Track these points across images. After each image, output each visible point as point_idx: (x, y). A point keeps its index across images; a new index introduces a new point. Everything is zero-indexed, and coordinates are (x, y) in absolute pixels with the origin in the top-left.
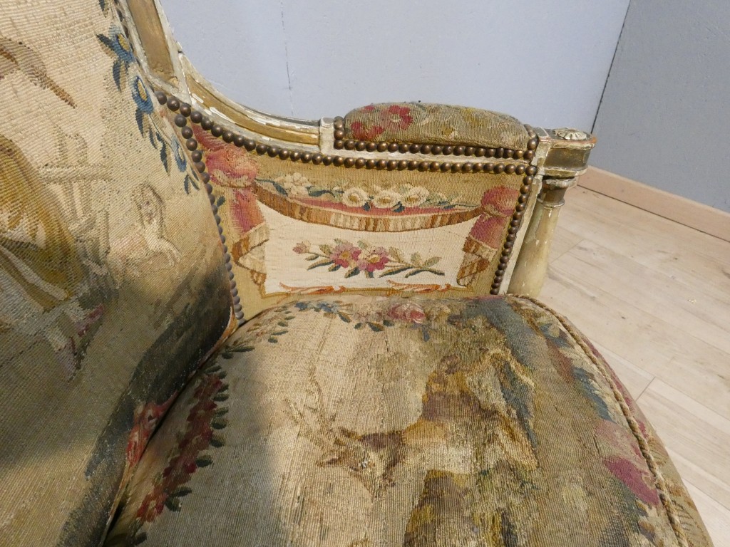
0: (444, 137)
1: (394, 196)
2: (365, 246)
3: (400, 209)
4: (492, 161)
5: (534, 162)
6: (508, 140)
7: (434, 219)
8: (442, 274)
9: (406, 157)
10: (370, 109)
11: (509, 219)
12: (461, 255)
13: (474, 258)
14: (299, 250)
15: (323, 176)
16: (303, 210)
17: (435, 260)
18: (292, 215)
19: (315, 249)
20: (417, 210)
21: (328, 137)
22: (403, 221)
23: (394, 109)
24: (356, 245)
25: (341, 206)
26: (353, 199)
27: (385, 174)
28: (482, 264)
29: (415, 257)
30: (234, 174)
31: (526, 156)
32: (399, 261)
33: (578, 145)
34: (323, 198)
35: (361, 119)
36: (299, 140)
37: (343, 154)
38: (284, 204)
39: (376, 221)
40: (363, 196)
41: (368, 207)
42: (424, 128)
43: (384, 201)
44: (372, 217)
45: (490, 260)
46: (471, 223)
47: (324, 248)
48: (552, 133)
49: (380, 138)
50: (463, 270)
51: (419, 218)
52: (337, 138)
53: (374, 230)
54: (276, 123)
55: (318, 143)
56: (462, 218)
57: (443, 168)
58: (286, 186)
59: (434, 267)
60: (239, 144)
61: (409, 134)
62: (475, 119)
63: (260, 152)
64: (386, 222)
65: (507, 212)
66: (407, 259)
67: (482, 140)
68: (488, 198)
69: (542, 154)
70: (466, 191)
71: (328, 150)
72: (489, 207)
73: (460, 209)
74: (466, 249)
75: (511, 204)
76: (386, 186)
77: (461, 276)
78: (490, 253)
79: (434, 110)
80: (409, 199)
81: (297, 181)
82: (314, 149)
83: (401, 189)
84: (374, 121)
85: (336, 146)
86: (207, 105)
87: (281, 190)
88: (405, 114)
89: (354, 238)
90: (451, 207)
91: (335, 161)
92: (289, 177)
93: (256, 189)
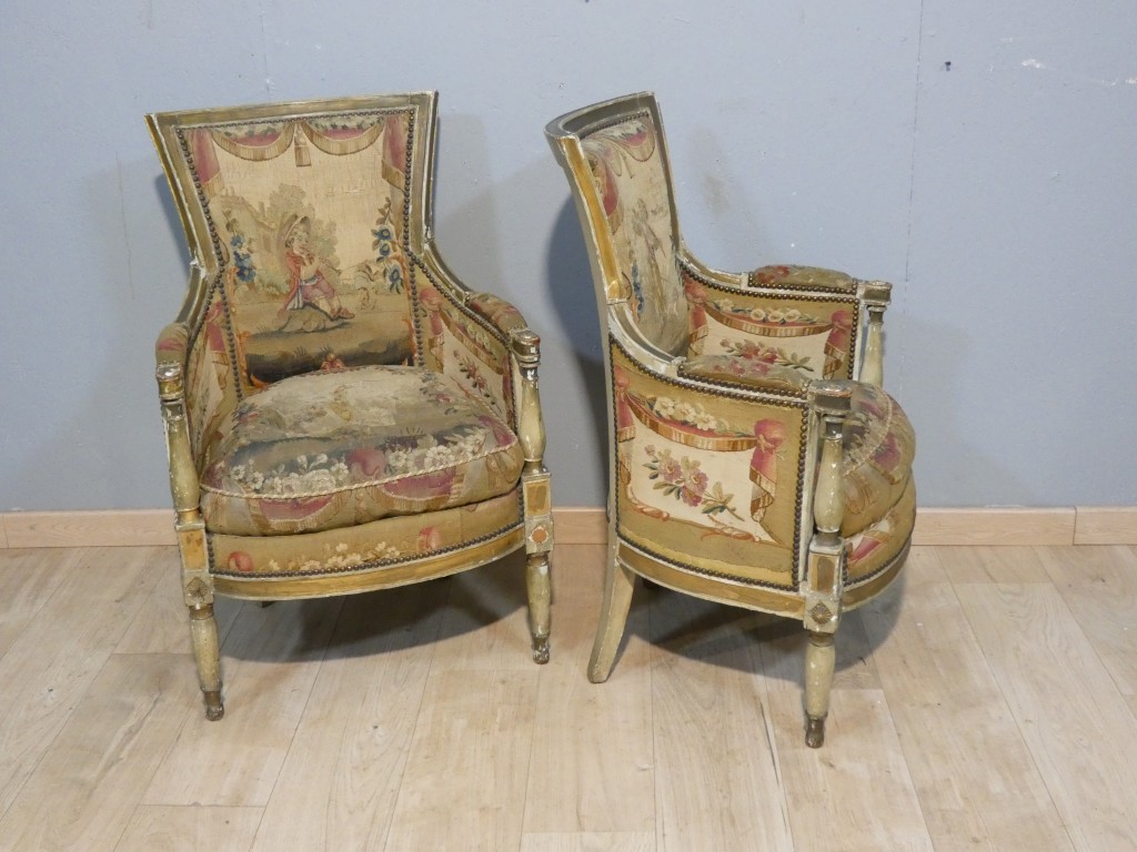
0: (805, 281)
1: (780, 315)
2: (762, 345)
3: (784, 323)
4: (835, 295)
5: (858, 296)
6: (841, 284)
7: (804, 330)
8: (812, 370)
9: (788, 292)
10: (768, 267)
11: (849, 332)
12: (823, 357)
13: (832, 359)
14: (723, 344)
15: (741, 302)
16: (728, 319)
17: (806, 360)
18: (721, 322)
19: (733, 345)
20: (793, 324)
21: (745, 279)
22: (786, 331)
23: (780, 268)
24: (757, 345)
25: (749, 319)
26: (757, 315)
27: (776, 301)
28: (838, 363)
29: (794, 356)
30: (696, 297)
31: (851, 293)
32: (785, 358)
33: (879, 288)
34: (740, 314)
35: (764, 272)
36: (729, 281)
37: (753, 289)
38: (718, 315)
39: (769, 330)
40: (763, 314)
41: (764, 321)
42: (795, 277)
43: (775, 318)
44: (767, 327)
45: (842, 360)
46: (826, 334)
47: (738, 345)
48: (867, 282)
49: (772, 281)
50: (826, 367)
51: (795, 329)
52: (750, 281)
53: (768, 335)
54: (719, 273)
55: (739, 284)
56: (820, 330)
57: (806, 298)
58: (721, 305)
59: (806, 365)
60: (700, 282)
61: (788, 279)
62: (823, 274)
63: (710, 287)
64: (776, 331)
65: (848, 327)
66: (789, 357)
67: (825, 283)
68: (836, 317)
69: (860, 292)
70: (821, 314)
71: (744, 287)
72: (837, 323)
73: (819, 325)
74: (826, 352)
75: (849, 321)
76: (776, 309)
77: (825, 374)
78: (841, 355)
79: (801, 268)
80: (789, 317)
81: (726, 303)
82: (738, 287)
83: (785, 312)
84: (768, 274)
85: (749, 286)
86: (689, 263)
87: (718, 308)
88: (786, 270)
89: (756, 340)
90: (813, 323)
91: (747, 293)
92: (722, 301)
93: (705, 305)
